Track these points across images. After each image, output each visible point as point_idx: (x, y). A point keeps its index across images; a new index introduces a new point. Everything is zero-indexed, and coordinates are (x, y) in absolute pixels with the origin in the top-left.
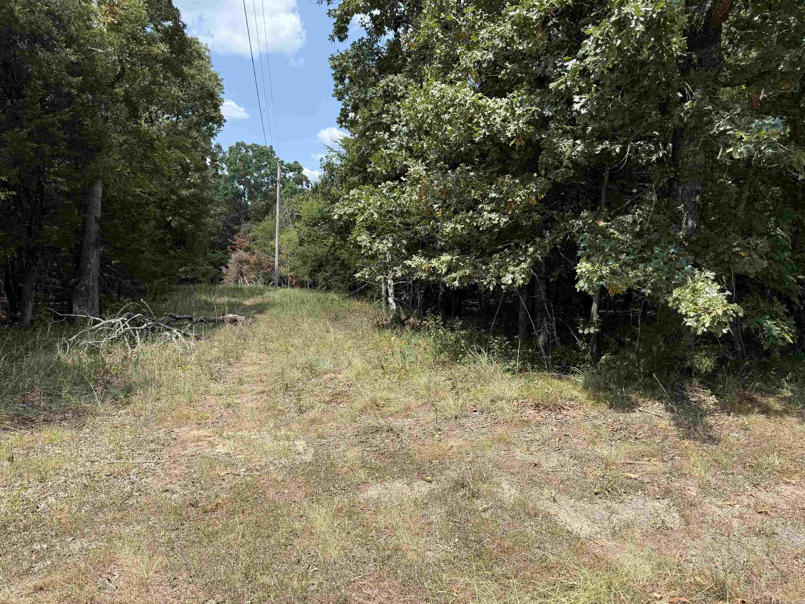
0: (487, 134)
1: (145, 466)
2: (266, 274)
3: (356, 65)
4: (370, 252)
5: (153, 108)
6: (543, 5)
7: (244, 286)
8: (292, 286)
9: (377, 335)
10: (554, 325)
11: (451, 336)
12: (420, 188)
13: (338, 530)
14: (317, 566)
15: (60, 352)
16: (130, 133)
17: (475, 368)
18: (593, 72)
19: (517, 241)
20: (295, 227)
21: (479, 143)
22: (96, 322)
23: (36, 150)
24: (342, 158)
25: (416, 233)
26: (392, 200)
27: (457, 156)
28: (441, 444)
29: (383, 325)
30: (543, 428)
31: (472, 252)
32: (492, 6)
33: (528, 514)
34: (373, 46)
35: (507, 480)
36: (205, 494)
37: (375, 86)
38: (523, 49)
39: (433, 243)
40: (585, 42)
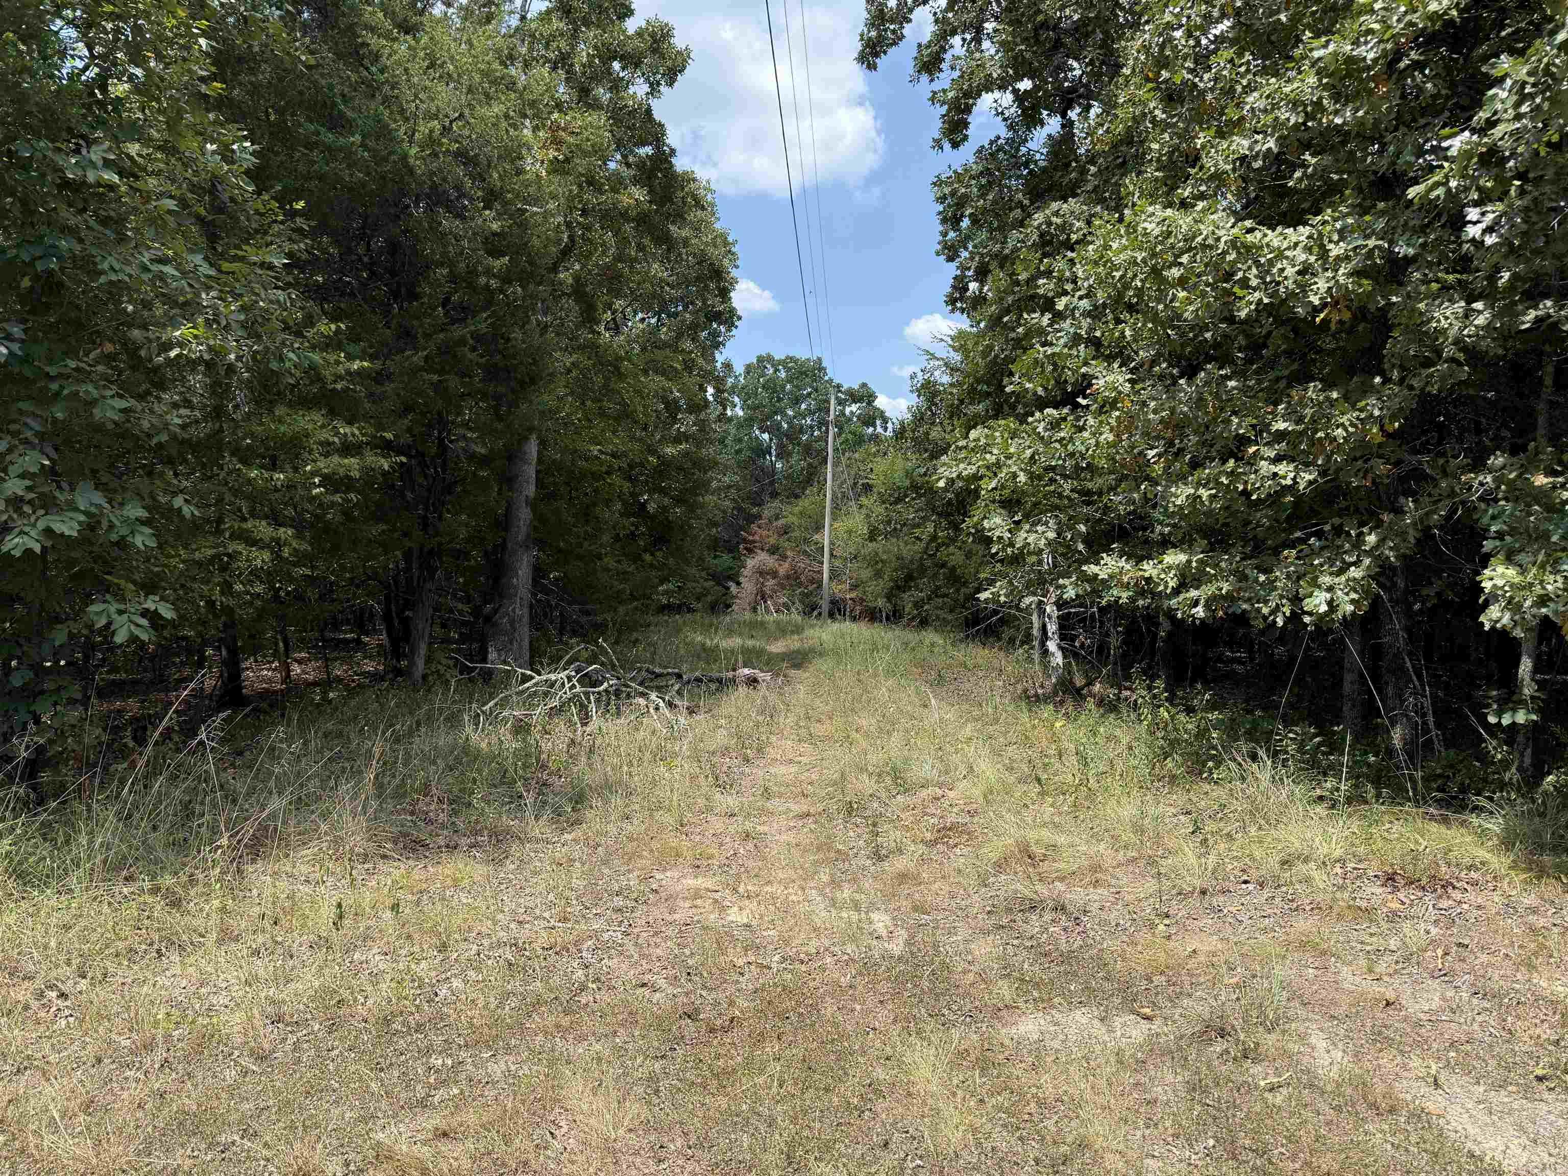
0: (1266, 301)
1: (606, 936)
2: (807, 595)
3: (984, 191)
4: (1009, 550)
5: (619, 304)
6: (1389, 27)
7: (767, 618)
8: (854, 619)
9: (1024, 717)
10: (1427, 703)
11: (1188, 724)
12: (1118, 418)
13: (960, 1093)
14: (921, 1158)
15: (469, 729)
16: (581, 348)
17: (1243, 790)
18: (1513, 154)
19: (1337, 521)
20: (861, 506)
21: (1247, 321)
22: (526, 679)
23: (436, 386)
24: (953, 370)
25: (1106, 509)
26: (1057, 445)
27: (1197, 350)
28: (1172, 944)
29: (1036, 695)
30: (1406, 927)
31: (1233, 545)
32: (1272, 43)
33: (1374, 1106)
34: (1018, 150)
35: (1321, 1030)
36: (710, 997)
37: (1022, 226)
38: (1344, 123)
39: (1144, 529)
40: (1491, 93)
